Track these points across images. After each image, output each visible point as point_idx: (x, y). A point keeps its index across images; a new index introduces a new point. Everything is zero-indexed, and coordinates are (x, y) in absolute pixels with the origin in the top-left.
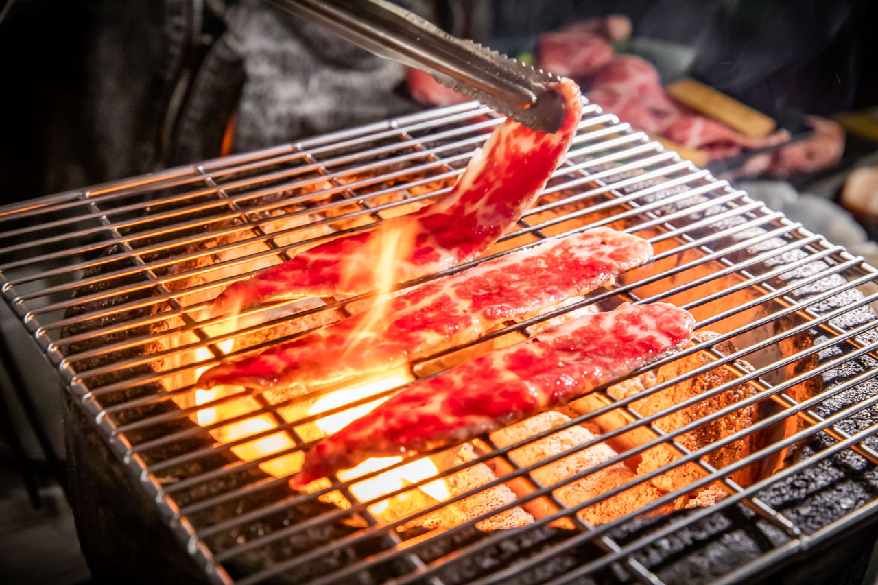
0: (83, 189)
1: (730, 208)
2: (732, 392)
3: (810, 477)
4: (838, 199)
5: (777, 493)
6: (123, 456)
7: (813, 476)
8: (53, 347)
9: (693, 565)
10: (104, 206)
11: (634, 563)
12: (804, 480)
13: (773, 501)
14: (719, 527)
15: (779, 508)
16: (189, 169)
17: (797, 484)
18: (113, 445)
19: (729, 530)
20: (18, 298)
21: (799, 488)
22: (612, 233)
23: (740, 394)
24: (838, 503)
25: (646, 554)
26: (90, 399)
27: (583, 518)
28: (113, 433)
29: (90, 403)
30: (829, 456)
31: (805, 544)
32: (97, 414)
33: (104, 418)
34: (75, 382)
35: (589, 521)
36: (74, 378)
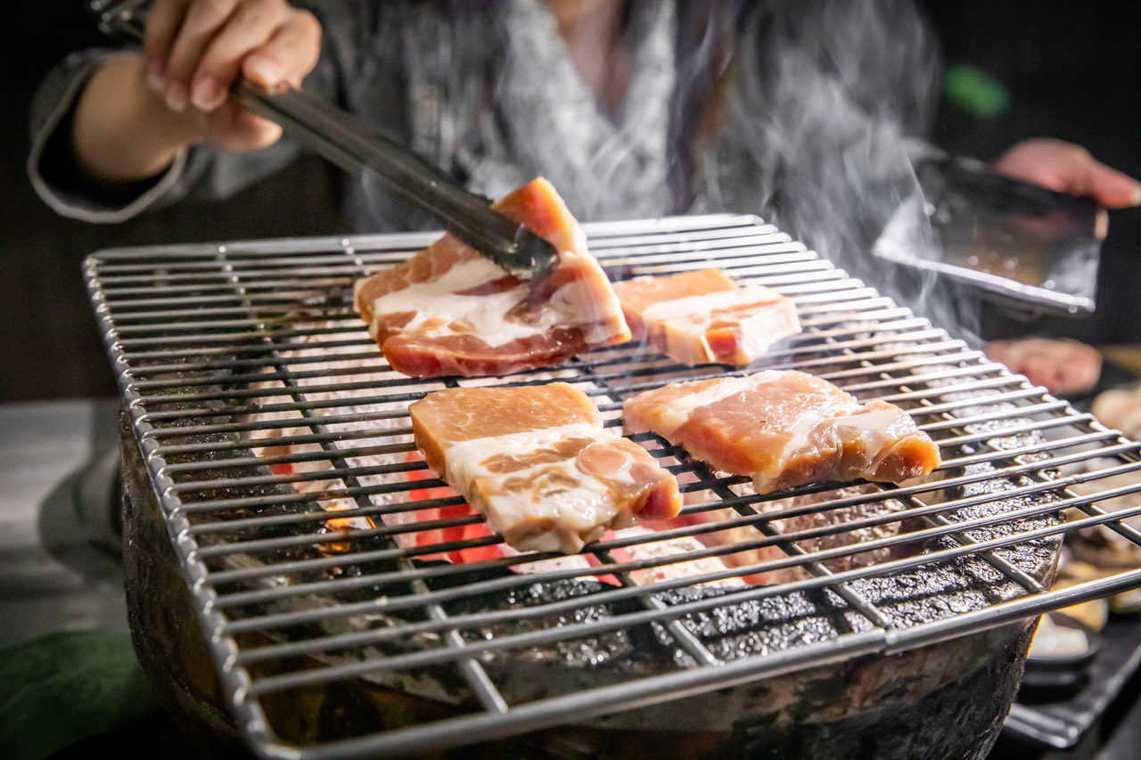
6: (147, 455)
8: (122, 359)
11: (678, 625)
12: (913, 579)
14: (797, 610)
18: (143, 446)
21: (905, 586)
24: (948, 604)
25: (698, 621)
26: (138, 404)
27: (633, 576)
28: (146, 434)
29: (136, 408)
30: (950, 561)
31: (892, 636)
32: (137, 417)
33: (144, 421)
34: (130, 389)
35: (640, 580)
36: (130, 386)
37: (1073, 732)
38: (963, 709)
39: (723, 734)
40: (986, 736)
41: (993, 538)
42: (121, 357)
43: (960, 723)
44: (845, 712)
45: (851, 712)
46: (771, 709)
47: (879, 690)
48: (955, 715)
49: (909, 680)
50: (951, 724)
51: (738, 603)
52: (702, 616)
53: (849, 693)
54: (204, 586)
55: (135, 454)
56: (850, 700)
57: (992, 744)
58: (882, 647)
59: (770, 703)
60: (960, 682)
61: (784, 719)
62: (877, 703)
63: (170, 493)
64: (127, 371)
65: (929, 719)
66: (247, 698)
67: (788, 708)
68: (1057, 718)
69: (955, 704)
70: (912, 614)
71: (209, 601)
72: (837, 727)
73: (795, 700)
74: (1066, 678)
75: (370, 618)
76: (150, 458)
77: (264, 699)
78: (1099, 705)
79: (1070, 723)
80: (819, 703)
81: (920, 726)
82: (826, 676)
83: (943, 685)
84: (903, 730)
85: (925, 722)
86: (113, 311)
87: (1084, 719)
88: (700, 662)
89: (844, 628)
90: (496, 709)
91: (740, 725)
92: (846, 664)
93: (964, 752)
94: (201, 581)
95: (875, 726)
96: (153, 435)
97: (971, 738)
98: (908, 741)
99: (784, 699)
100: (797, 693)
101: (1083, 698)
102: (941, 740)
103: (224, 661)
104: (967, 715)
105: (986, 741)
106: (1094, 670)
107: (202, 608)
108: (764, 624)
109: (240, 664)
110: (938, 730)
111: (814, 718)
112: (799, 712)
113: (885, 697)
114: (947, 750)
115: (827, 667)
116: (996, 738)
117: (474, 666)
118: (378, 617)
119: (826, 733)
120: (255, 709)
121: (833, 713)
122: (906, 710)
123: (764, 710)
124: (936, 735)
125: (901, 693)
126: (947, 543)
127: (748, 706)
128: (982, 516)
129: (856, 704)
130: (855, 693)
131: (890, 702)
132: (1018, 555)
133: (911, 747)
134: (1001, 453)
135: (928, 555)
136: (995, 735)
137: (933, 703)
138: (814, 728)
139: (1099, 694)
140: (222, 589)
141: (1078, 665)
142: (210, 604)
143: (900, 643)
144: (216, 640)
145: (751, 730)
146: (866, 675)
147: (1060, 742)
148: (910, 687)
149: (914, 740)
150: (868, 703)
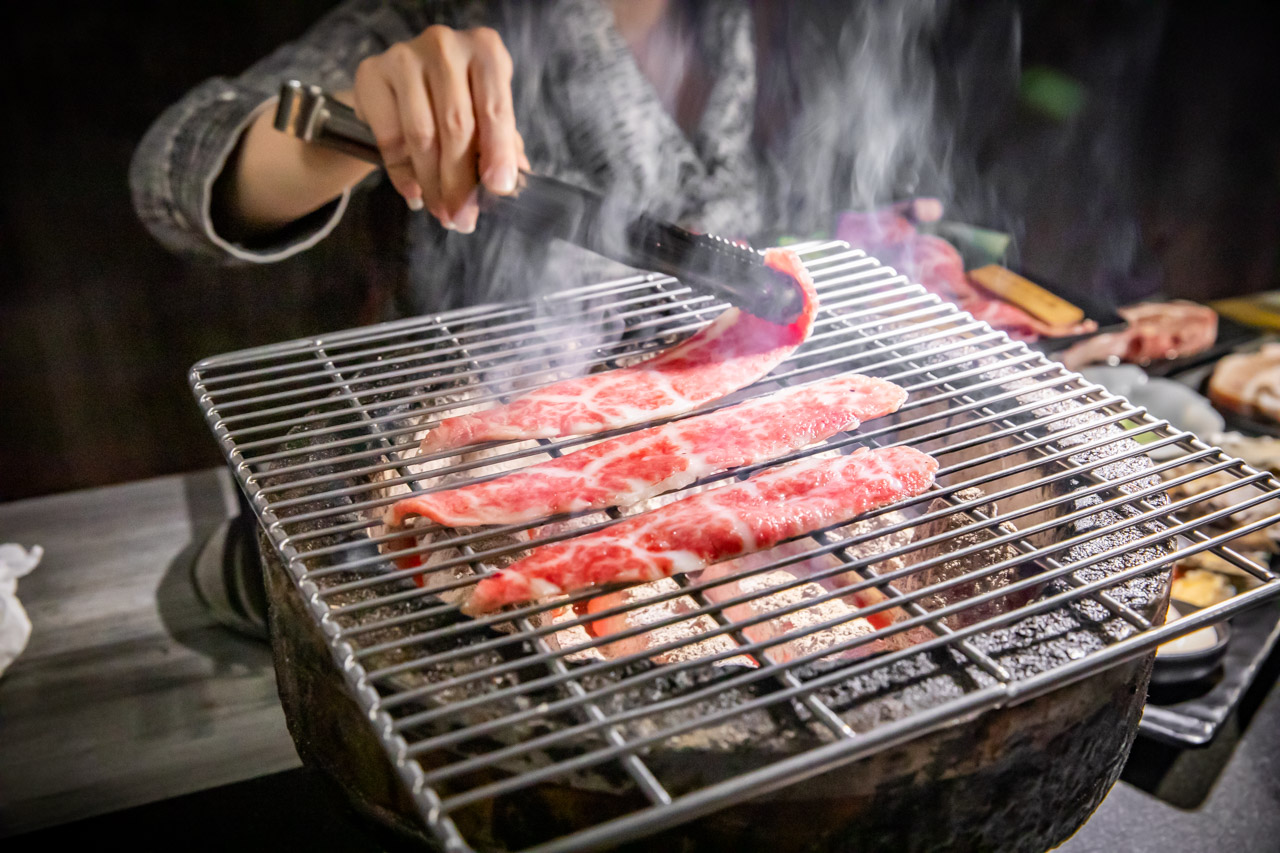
0: (313, 337)
1: (1004, 358)
2: (988, 551)
3: (1040, 626)
4: (1203, 389)
5: (998, 641)
6: (298, 581)
7: (1043, 626)
8: (251, 480)
9: (886, 707)
10: (330, 353)
11: (815, 700)
12: (1032, 629)
13: (991, 648)
14: (924, 671)
15: (995, 656)
16: (426, 319)
17: (1023, 632)
18: (291, 570)
19: (933, 675)
20: (227, 435)
21: (1024, 637)
22: (866, 381)
23: (997, 554)
24: (1066, 653)
25: (834, 695)
26: (277, 527)
27: (768, 655)
28: (293, 559)
29: (276, 531)
30: (1064, 605)
31: (1013, 689)
32: (280, 541)
33: (287, 544)
34: (266, 511)
35: (775, 658)
36: (266, 508)
37: (1209, 728)
38: (1090, 745)
39: (866, 798)
40: (1115, 763)
41: (1105, 576)
42: (249, 478)
43: (1088, 757)
44: (978, 765)
45: (984, 763)
46: (910, 770)
47: (1007, 742)
48: (1082, 751)
49: (1036, 727)
50: (1078, 761)
51: (869, 672)
52: (837, 689)
53: (979, 747)
54: (379, 711)
55: (284, 578)
56: (981, 753)
57: (1122, 767)
58: (1005, 701)
59: (907, 765)
60: (1084, 722)
61: (921, 779)
62: (1008, 752)
63: (328, 618)
64: (259, 492)
65: (1058, 759)
66: (441, 816)
67: (924, 768)
68: (1192, 715)
69: (1082, 742)
70: (1033, 666)
71: (388, 726)
72: (973, 779)
73: (930, 760)
74: (1199, 673)
75: (533, 724)
76: (301, 584)
77: (456, 816)
78: (1233, 697)
79: (1205, 719)
80: (953, 760)
81: (1049, 767)
82: (957, 735)
83: (1068, 727)
84: (1034, 772)
85: (1053, 762)
86: (231, 427)
87: (1219, 714)
88: (838, 735)
89: (969, 685)
90: (661, 802)
91: (883, 787)
92: (974, 722)
93: (1095, 782)
94: (376, 706)
95: (1008, 772)
96: (300, 558)
97: (1100, 767)
98: (1039, 782)
99: (920, 760)
100: (932, 753)
101: (1217, 692)
102: (1071, 776)
103: (413, 784)
104: (1094, 749)
105: (1116, 768)
106: (1227, 661)
107: (382, 732)
108: (895, 688)
109: (428, 784)
110: (1066, 766)
111: (950, 774)
112: (935, 769)
113: (1016, 745)
114: (1077, 783)
115: (956, 727)
116: (1125, 761)
117: (636, 762)
118: (541, 722)
119: (962, 785)
120: (449, 825)
121: (966, 768)
122: (1035, 754)
123: (901, 772)
124: (1066, 772)
125: (1028, 741)
126: (1061, 587)
127: (888, 771)
128: (1093, 554)
129: (987, 755)
130: (985, 748)
131: (1019, 750)
132: (1130, 593)
133: (1042, 787)
134: (1107, 484)
135: (1045, 602)
136: (1123, 759)
137: (1059, 745)
138: (950, 782)
139: (1234, 685)
140: (396, 712)
141: (1210, 659)
142: (388, 729)
143: (1021, 694)
144: (400, 763)
145: (893, 792)
146: (993, 730)
147: (1197, 739)
148: (1037, 734)
149: (1045, 780)
150: (999, 754)
